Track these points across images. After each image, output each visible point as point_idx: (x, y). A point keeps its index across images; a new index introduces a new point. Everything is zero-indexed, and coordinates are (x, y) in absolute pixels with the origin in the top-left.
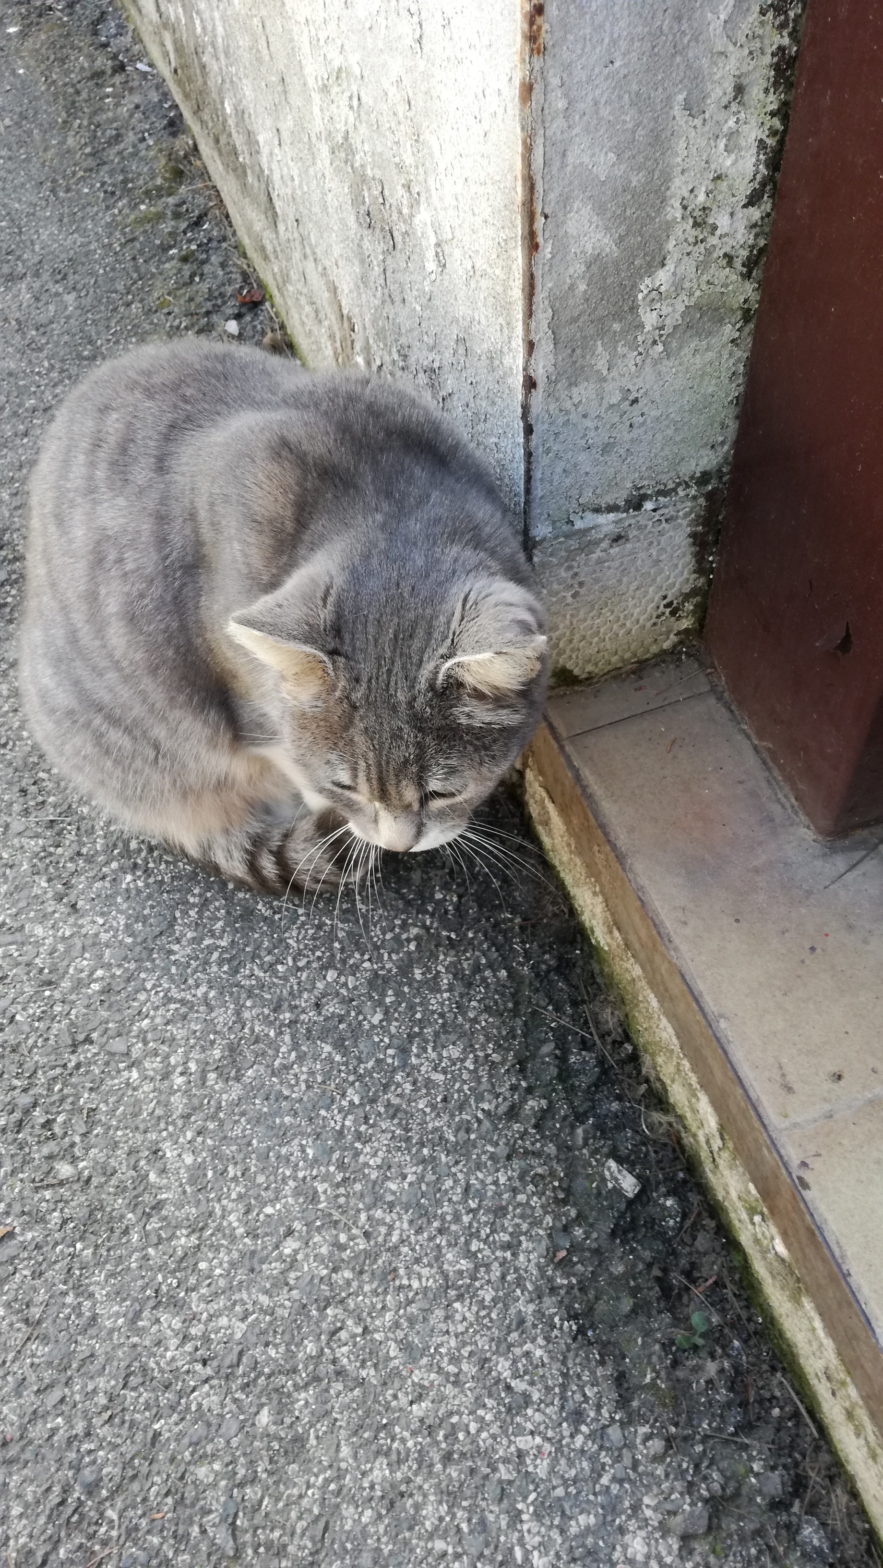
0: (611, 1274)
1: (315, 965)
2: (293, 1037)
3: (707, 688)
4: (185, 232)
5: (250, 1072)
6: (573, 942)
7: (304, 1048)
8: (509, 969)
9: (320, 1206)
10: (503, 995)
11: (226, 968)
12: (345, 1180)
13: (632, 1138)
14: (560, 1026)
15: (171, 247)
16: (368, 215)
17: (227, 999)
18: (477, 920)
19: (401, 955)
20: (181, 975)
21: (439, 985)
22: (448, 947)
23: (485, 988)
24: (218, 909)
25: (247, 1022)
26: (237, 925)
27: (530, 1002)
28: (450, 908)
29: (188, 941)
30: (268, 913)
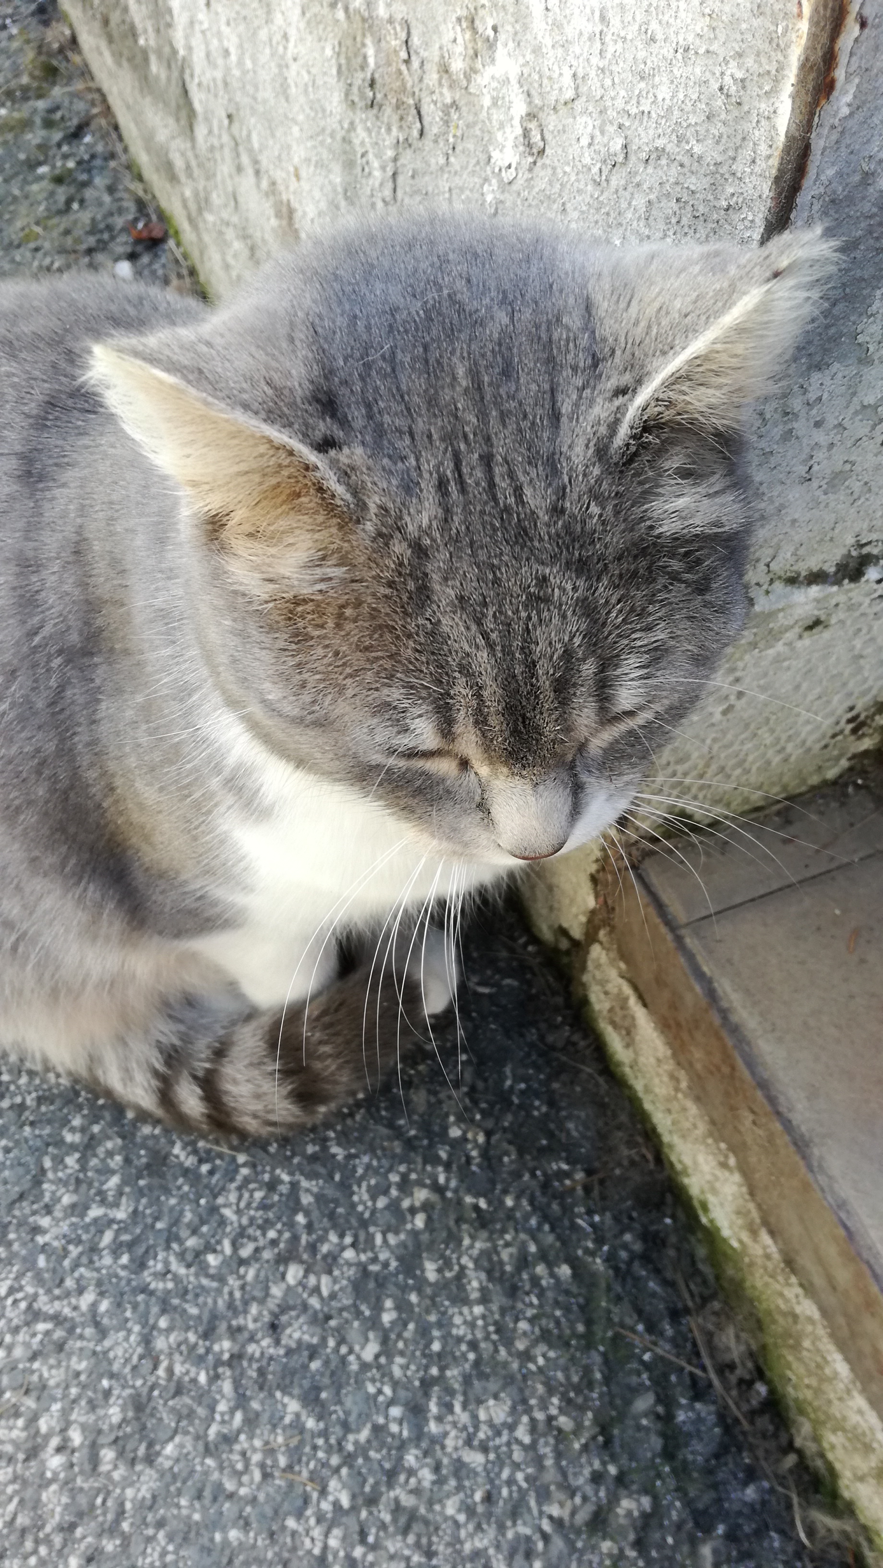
1: (267, 1255)
2: (237, 1384)
4: (59, 145)
5: (169, 1449)
6: (659, 1205)
7: (255, 1405)
8: (574, 1263)
10: (567, 1310)
11: (125, 1259)
13: (783, 1551)
14: (658, 1359)
15: (40, 164)
16: (372, 84)
17: (128, 1314)
18: (517, 1175)
19: (402, 1236)
20: (54, 1271)
21: (465, 1290)
22: (476, 1224)
23: (539, 1297)
24: (110, 1154)
25: (162, 1357)
26: (142, 1183)
27: (609, 1320)
28: (474, 1153)
29: (65, 1210)
30: (190, 1161)
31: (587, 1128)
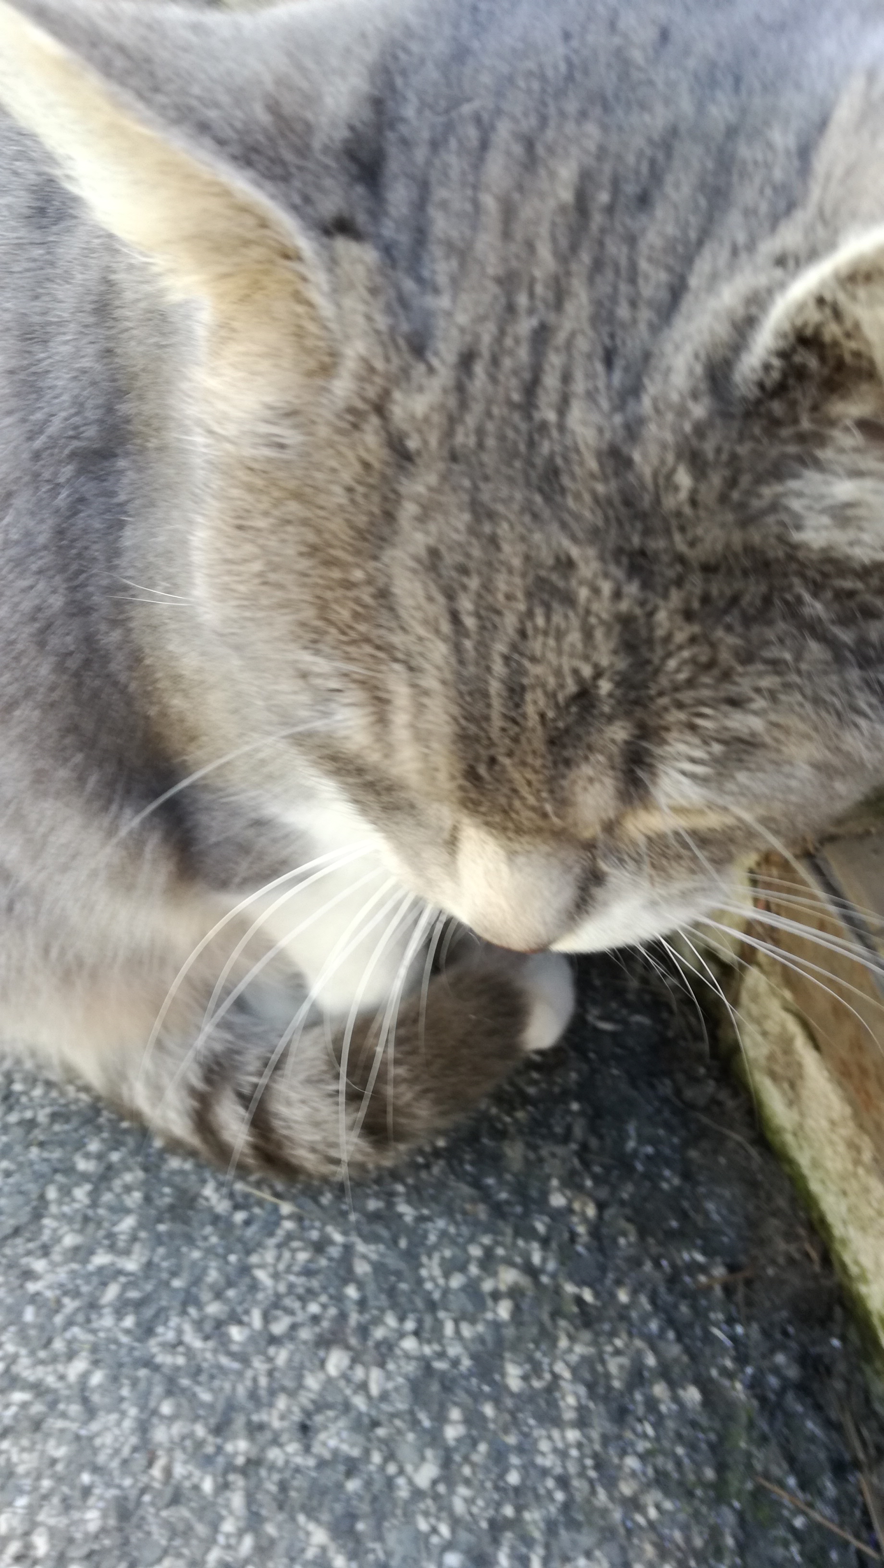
1: (305, 1334)
2: (250, 1499)
6: (825, 1321)
7: (271, 1530)
8: (705, 1385)
10: (692, 1447)
11: (129, 1322)
14: (814, 1527)
17: (125, 1392)
18: (636, 1263)
19: (480, 1328)
20: (41, 1328)
21: (557, 1407)
22: (578, 1322)
23: (655, 1426)
24: (128, 1189)
25: (160, 1453)
26: (162, 1228)
27: (749, 1466)
28: (581, 1229)
29: (65, 1253)
30: (222, 1206)
31: (732, 1211)
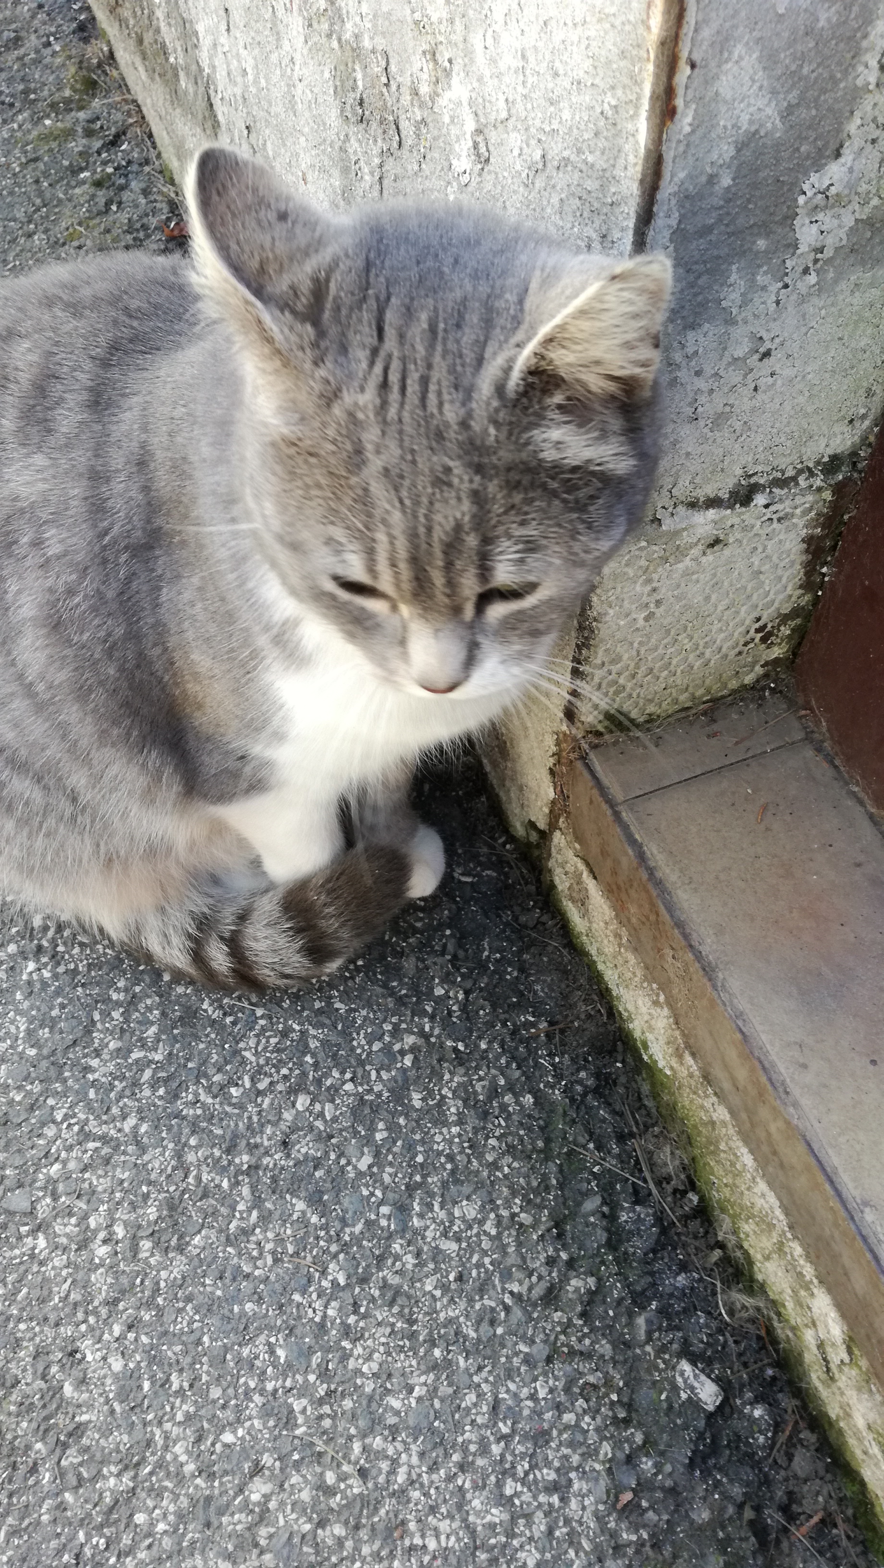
0: (692, 1522)
1: (280, 1087)
2: (253, 1189)
3: (800, 735)
4: (99, 152)
5: (197, 1240)
6: (612, 1052)
7: (268, 1205)
8: (535, 1093)
9: (299, 1432)
10: (530, 1129)
11: (161, 1092)
12: (330, 1393)
13: (707, 1326)
14: (605, 1171)
15: (82, 170)
16: (361, 104)
17: (164, 1135)
18: (490, 1025)
19: (393, 1073)
20: (102, 1101)
21: (445, 1115)
22: (455, 1063)
23: (506, 1120)
24: (149, 1009)
25: (192, 1168)
26: (175, 1031)
27: (565, 1138)
28: (455, 1008)
29: (111, 1053)
30: (216, 1015)
31: (553, 990)
